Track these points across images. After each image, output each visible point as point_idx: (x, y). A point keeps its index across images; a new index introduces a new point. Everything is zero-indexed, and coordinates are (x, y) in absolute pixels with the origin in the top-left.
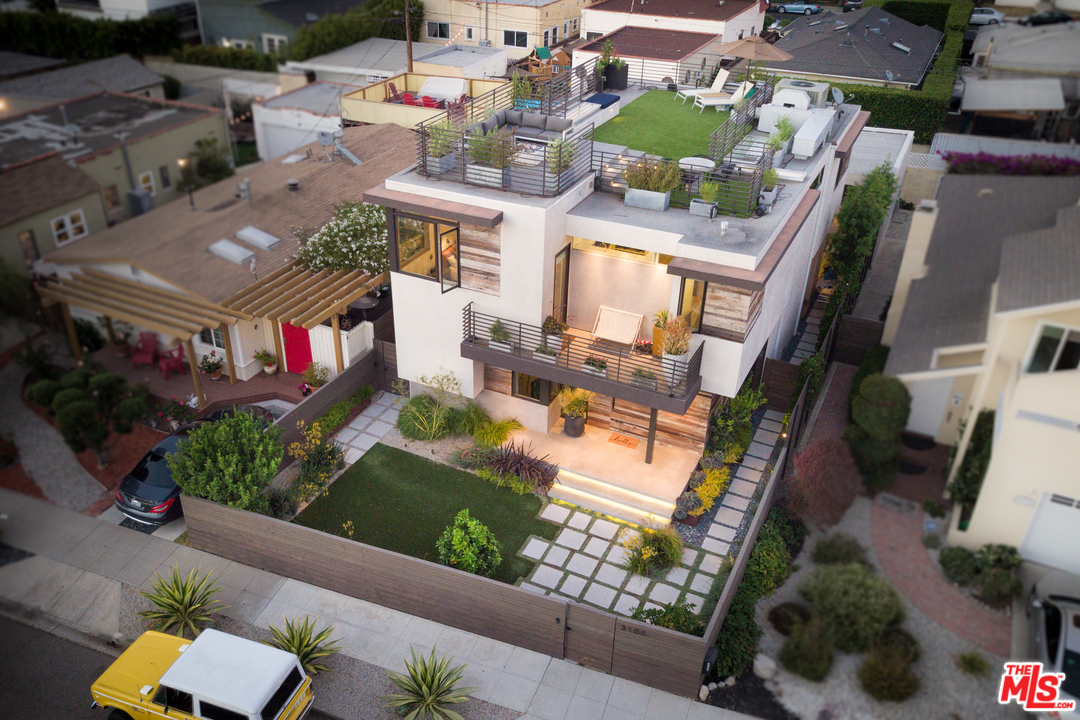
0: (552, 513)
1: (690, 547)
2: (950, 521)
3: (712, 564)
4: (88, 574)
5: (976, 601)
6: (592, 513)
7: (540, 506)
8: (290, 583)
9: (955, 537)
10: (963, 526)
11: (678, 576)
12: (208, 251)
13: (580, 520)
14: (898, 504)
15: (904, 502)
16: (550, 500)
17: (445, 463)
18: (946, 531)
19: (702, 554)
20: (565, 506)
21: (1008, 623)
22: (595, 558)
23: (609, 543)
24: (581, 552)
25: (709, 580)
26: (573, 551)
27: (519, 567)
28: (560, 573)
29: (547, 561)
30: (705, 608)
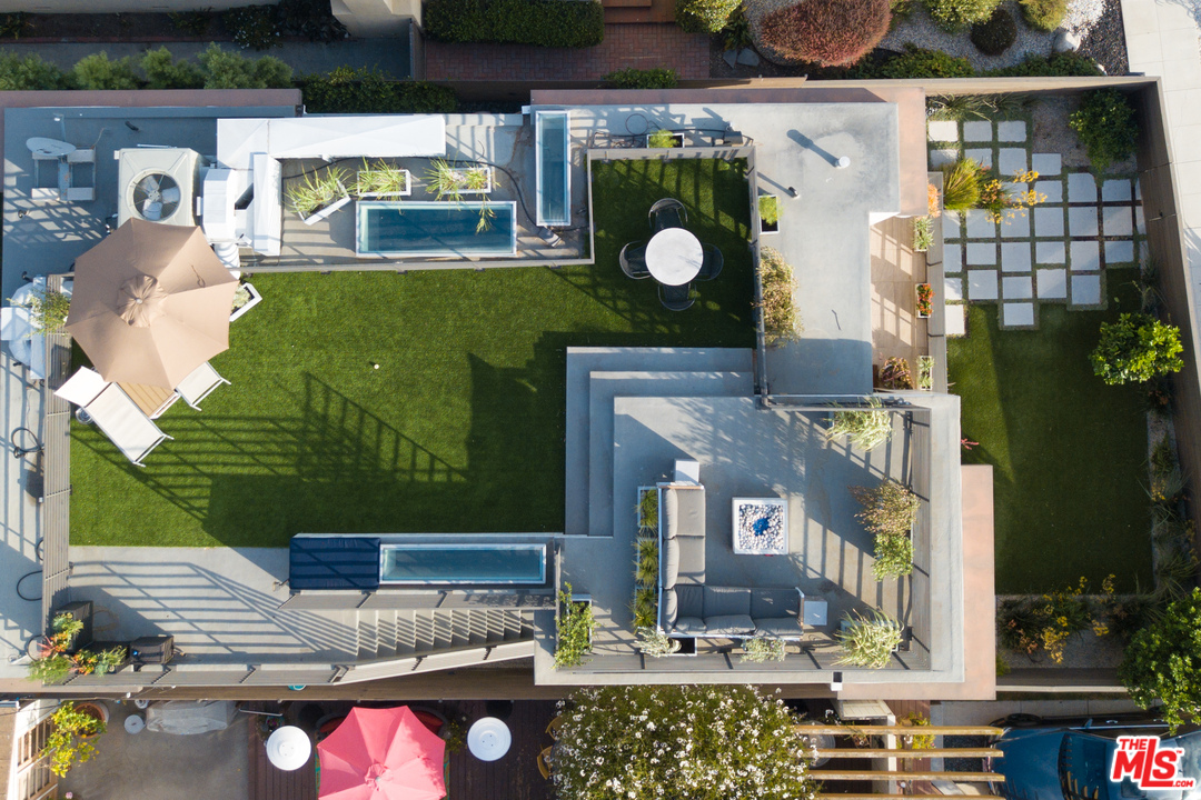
0: (954, 324)
7: (949, 341)
22: (999, 249)
23: (969, 245)
24: (998, 267)
25: (968, 125)
26: (1001, 275)
27: (1056, 319)
28: (1040, 272)
29: (1030, 295)
30: (1013, 118)
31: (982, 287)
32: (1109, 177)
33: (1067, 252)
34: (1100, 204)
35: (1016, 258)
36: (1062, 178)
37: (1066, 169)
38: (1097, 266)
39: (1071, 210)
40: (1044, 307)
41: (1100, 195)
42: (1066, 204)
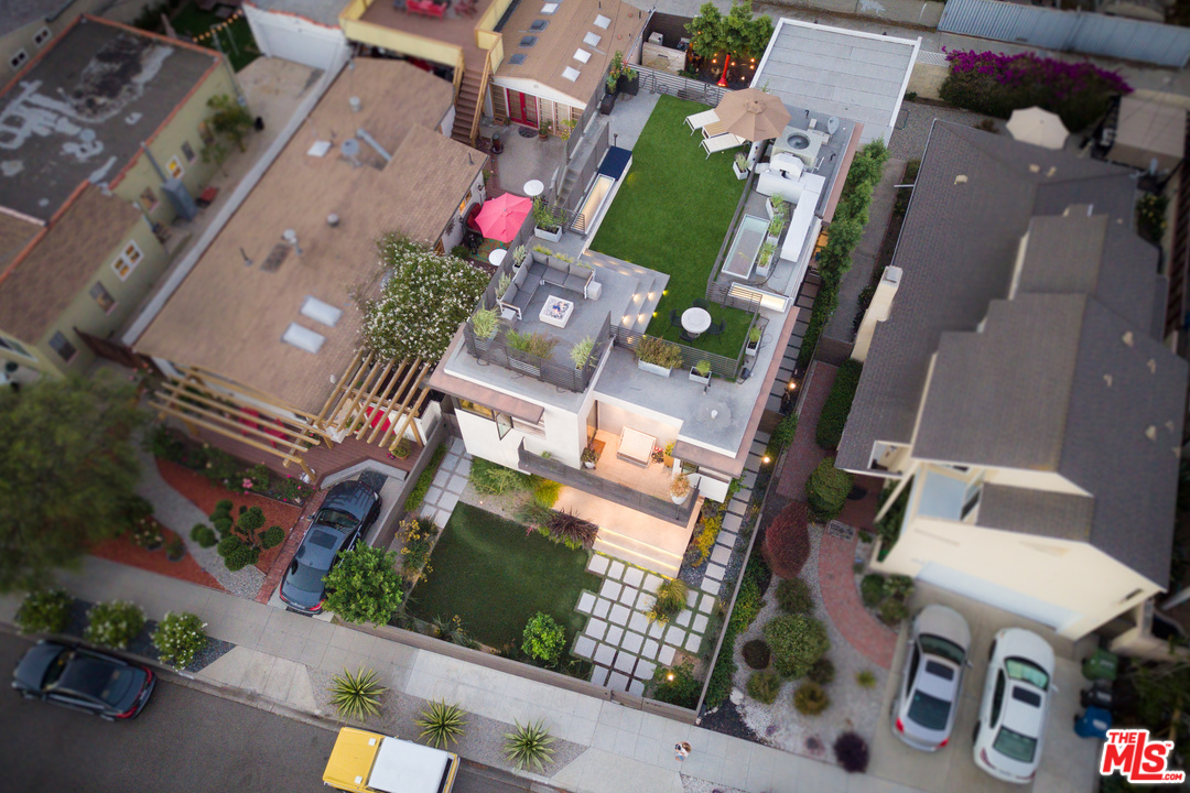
0: (596, 565)
1: (693, 589)
2: (875, 544)
3: (708, 604)
4: (280, 660)
5: (878, 621)
6: (624, 562)
7: (587, 558)
8: (422, 653)
9: (875, 565)
10: (881, 558)
11: (684, 618)
12: (283, 341)
13: (617, 569)
14: (842, 531)
15: (846, 527)
16: (594, 552)
17: (513, 518)
18: (869, 556)
19: (702, 593)
20: (606, 556)
21: (894, 639)
22: (628, 607)
23: (636, 591)
24: (618, 602)
25: (706, 619)
26: (613, 602)
27: (576, 622)
28: (605, 624)
29: (595, 614)
30: (702, 646)
31: (609, 589)
32: (646, 688)
33: (611, 645)
34: (632, 677)
35: (619, 615)
36: (655, 661)
37: (660, 665)
38: (596, 659)
39: (635, 658)
40: (585, 619)
41: (637, 679)
42: (639, 656)
